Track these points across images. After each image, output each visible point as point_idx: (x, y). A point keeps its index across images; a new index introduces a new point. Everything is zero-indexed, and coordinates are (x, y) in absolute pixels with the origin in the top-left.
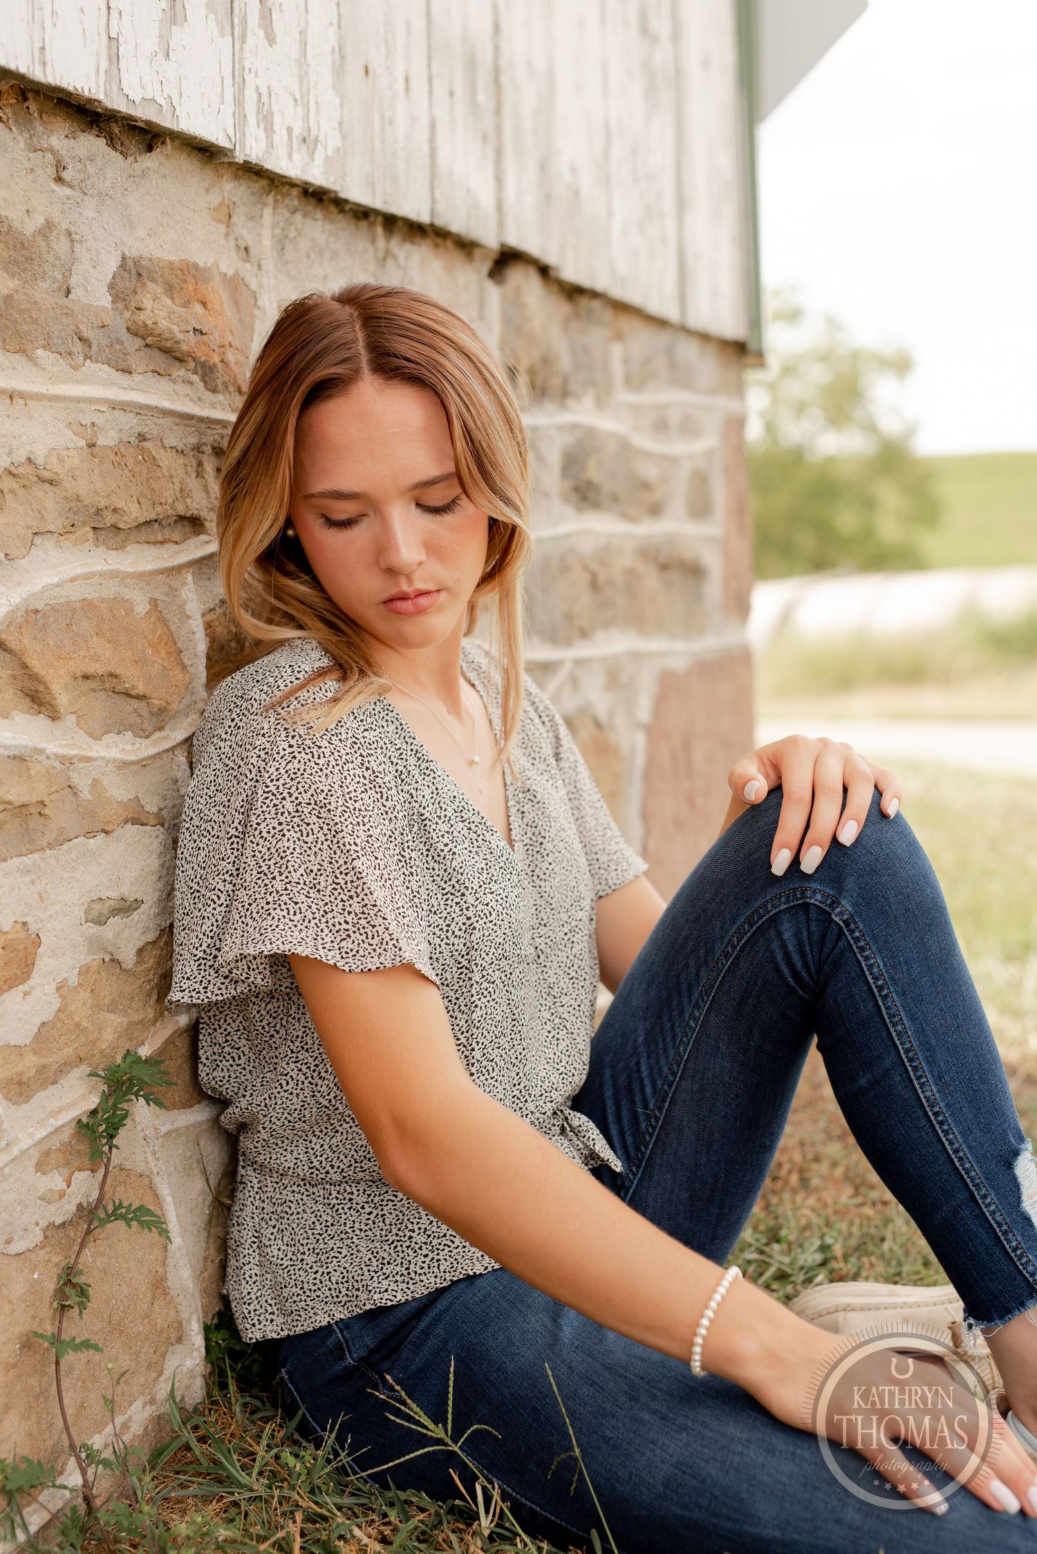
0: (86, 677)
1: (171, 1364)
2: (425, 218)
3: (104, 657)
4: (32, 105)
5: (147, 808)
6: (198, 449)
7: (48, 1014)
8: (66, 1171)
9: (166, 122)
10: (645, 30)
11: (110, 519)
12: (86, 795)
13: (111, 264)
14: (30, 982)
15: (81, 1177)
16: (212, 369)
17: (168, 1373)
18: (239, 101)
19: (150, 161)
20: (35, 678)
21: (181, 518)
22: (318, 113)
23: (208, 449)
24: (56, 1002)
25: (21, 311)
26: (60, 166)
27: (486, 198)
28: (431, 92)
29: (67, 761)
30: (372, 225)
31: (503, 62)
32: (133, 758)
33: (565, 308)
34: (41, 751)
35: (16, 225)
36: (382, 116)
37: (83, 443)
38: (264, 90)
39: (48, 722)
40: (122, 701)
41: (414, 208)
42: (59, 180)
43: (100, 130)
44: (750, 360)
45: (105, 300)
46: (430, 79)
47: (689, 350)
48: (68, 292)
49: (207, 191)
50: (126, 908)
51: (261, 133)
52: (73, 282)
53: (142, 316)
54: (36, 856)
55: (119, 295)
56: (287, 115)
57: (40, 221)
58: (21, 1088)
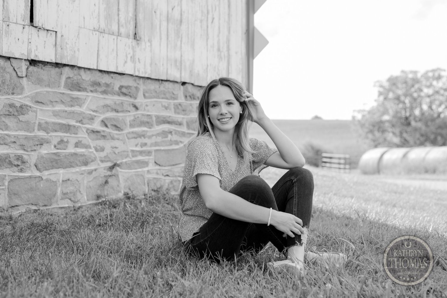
0: (112, 125)
2: (166, 79)
3: (115, 123)
6: (130, 104)
7: (106, 155)
9: (124, 73)
11: (117, 110)
12: (112, 136)
13: (119, 86)
14: (103, 152)
15: (108, 172)
17: (119, 194)
18: (134, 69)
19: (124, 76)
20: (106, 124)
21: (127, 111)
22: (147, 69)
25: (107, 91)
27: (178, 76)
28: (167, 65)
29: (110, 132)
30: (159, 80)
31: (182, 60)
34: (107, 131)
35: (107, 83)
36: (158, 69)
37: (114, 103)
38: (138, 68)
39: (107, 128)
41: (164, 78)
42: (112, 78)
43: (117, 74)
45: (117, 89)
46: (167, 63)
49: (132, 79)
50: (117, 147)
51: (138, 73)
52: (114, 88)
53: (122, 91)
54: (105, 140)
56: (142, 70)
57: (110, 82)
58: (102, 161)
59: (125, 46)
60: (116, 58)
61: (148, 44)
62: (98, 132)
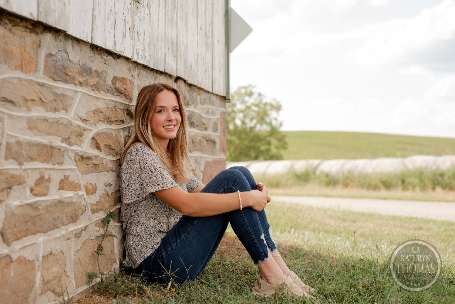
0: (106, 145)
1: (114, 266)
2: (163, 71)
3: (109, 142)
4: (102, 51)
5: (114, 169)
6: (124, 109)
7: (98, 200)
8: (99, 228)
9: (122, 55)
10: (206, 35)
11: (110, 119)
12: (105, 165)
13: (112, 77)
14: (96, 194)
15: (101, 229)
16: (127, 95)
17: (113, 267)
18: (133, 51)
19: (118, 60)
20: (98, 144)
21: (121, 121)
22: (146, 53)
23: (125, 109)
24: (99, 198)
25: (99, 84)
26: (105, 61)
27: (174, 67)
28: (165, 49)
29: (102, 158)
30: (154, 72)
31: (178, 43)
32: (112, 160)
33: (189, 88)
34: (99, 156)
35: (98, 71)
36: (157, 53)
37: (107, 107)
38: (137, 49)
39: (100, 152)
40: (111, 150)
41: (161, 69)
42: (105, 63)
43: (112, 55)
44: (227, 101)
45: (111, 83)
46: (165, 46)
47: (214, 98)
48: (105, 82)
49: (127, 65)
50: (110, 185)
51: (137, 56)
52: (106, 80)
53: (116, 86)
54: (97, 173)
55: (113, 83)
56: (141, 53)
57: (102, 70)
58: (94, 211)
59: (124, 8)
60: (114, 27)
61: (147, 11)
62: (89, 158)
